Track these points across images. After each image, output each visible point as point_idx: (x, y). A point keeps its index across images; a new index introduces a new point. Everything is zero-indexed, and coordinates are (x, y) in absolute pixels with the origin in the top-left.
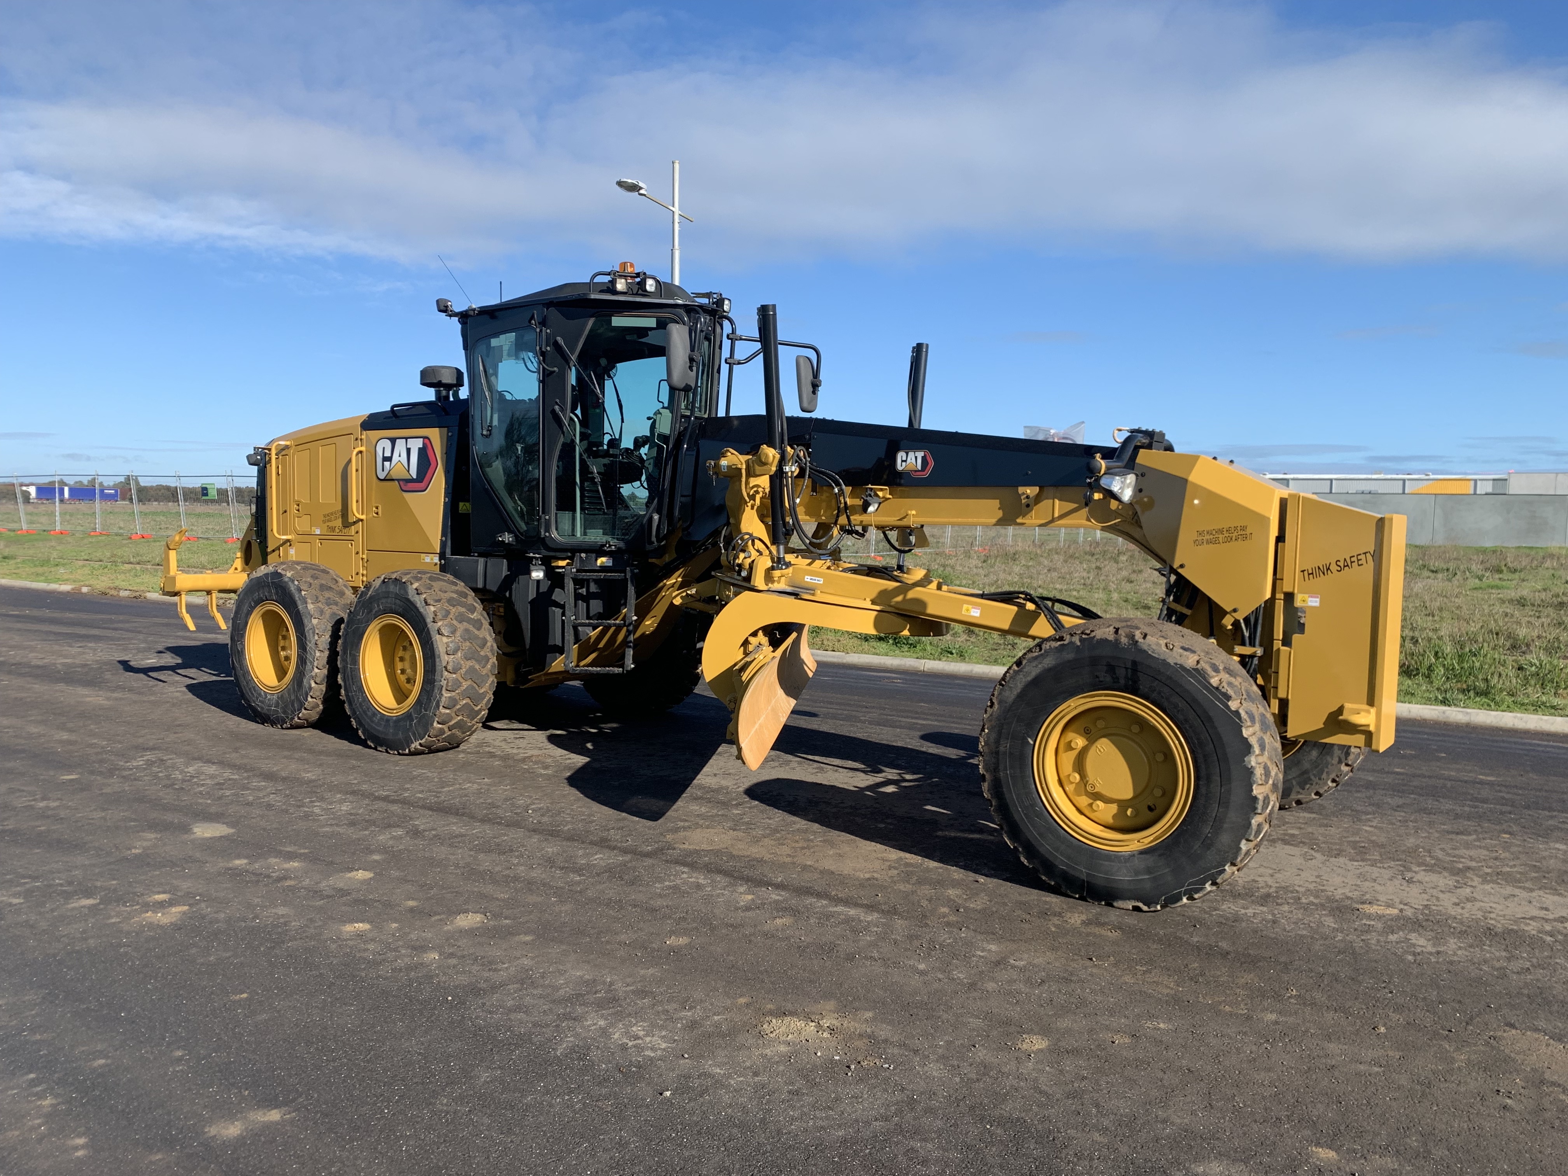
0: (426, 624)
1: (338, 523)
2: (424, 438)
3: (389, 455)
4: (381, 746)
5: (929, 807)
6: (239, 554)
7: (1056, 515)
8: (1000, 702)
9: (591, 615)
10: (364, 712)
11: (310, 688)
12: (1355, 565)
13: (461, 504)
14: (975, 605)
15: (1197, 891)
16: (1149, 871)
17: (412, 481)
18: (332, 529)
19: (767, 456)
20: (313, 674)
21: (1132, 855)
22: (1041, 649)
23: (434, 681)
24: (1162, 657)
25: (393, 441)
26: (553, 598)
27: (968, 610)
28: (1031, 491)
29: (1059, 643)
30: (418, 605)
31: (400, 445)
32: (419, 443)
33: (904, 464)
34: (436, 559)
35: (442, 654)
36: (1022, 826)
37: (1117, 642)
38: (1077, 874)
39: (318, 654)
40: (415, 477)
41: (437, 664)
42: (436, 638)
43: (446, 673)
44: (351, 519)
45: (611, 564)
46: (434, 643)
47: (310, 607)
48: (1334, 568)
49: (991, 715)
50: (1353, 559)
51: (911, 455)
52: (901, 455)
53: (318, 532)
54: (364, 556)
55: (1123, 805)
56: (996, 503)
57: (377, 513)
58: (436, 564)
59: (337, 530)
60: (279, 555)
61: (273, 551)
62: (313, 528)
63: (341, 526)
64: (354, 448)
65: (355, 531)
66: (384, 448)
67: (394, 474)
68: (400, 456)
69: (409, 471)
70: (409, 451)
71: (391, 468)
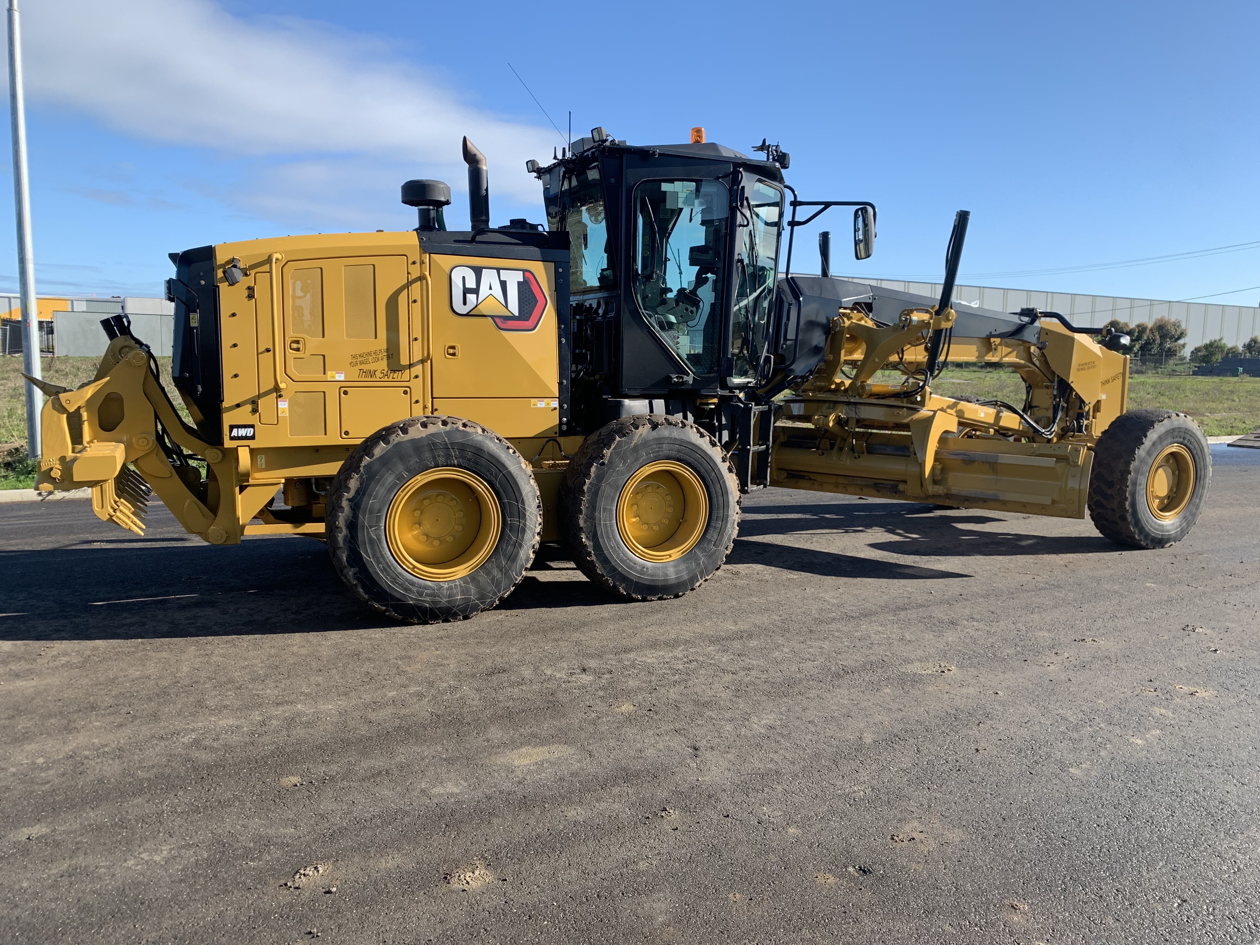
1: (383, 365)
2: (524, 271)
3: (474, 286)
7: (1003, 355)
11: (528, 559)
12: (1117, 379)
14: (982, 410)
17: (513, 318)
18: (372, 373)
20: (534, 542)
25: (478, 271)
27: (980, 414)
28: (997, 341)
31: (489, 277)
32: (519, 276)
34: (555, 404)
40: (517, 314)
44: (404, 361)
48: (1111, 380)
50: (1116, 376)
53: (339, 377)
54: (428, 405)
55: (1162, 499)
56: (975, 347)
57: (454, 354)
58: (555, 409)
59: (378, 374)
60: (255, 411)
61: (238, 406)
62: (329, 373)
63: (386, 369)
64: (408, 273)
65: (413, 376)
66: (464, 278)
67: (483, 309)
68: (491, 288)
69: (507, 307)
70: (503, 284)
71: (479, 302)
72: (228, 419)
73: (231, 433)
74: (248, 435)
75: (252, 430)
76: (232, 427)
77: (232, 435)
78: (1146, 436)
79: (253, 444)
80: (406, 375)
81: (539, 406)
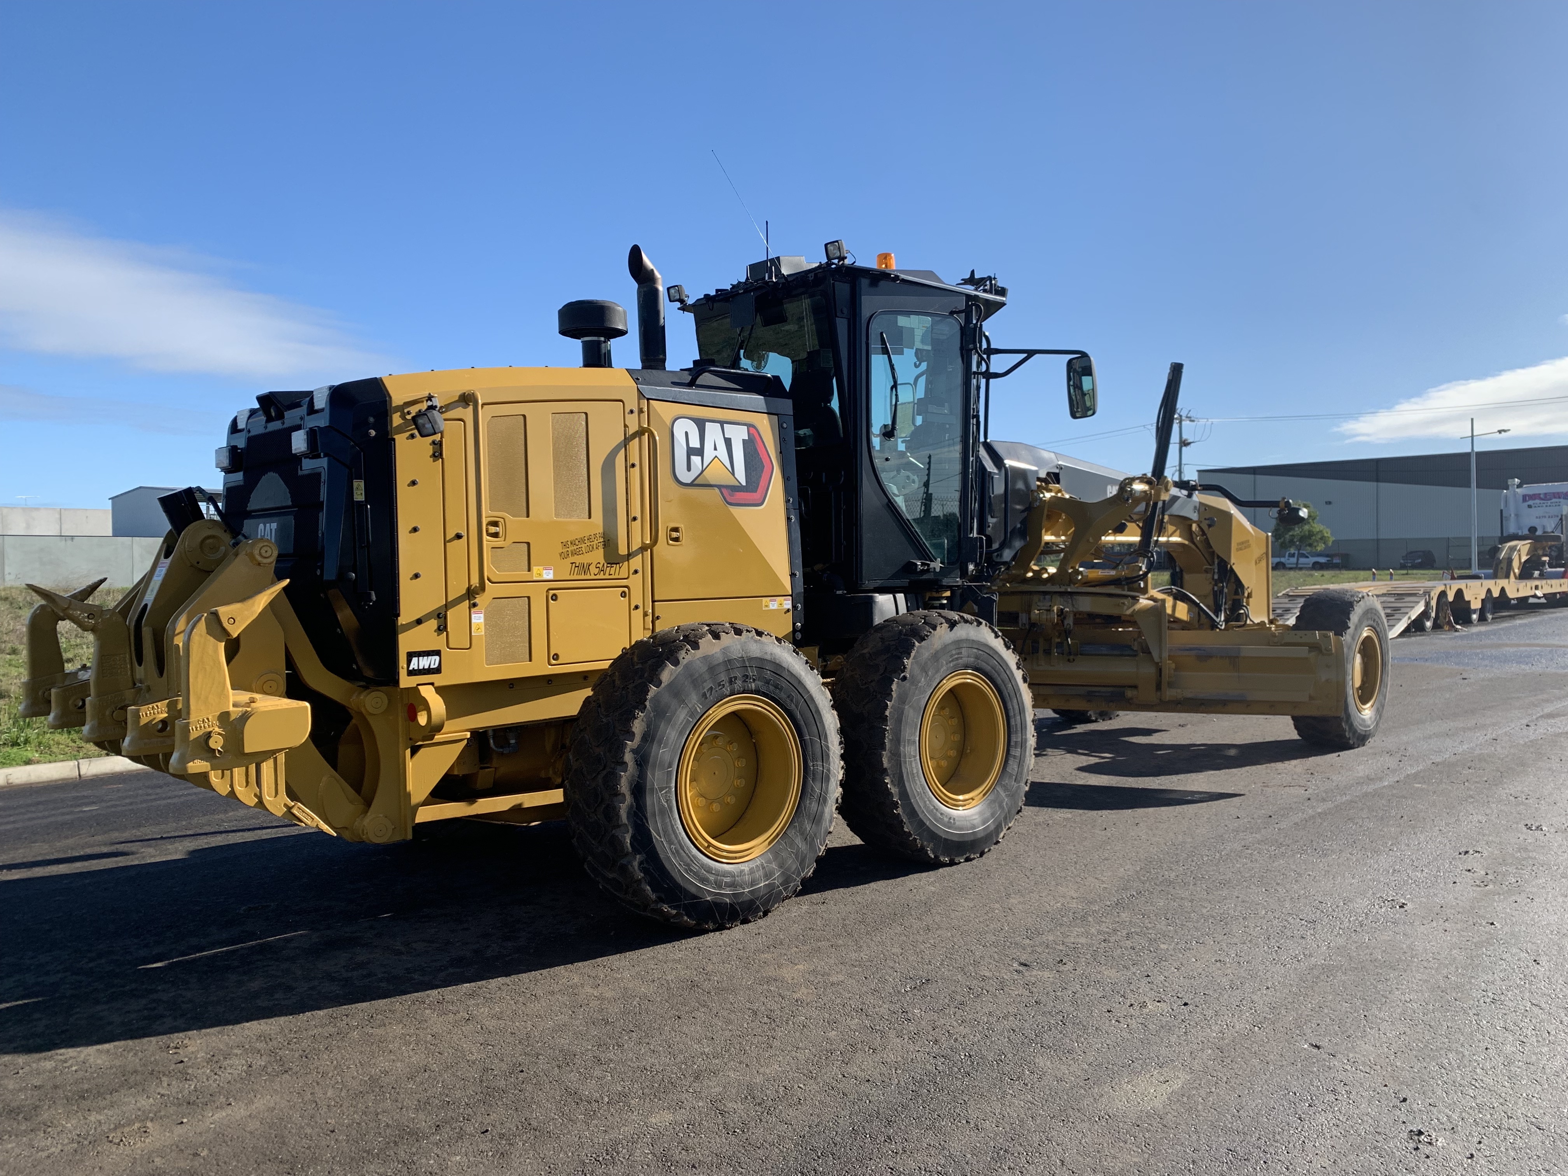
1: (598, 556)
2: (749, 426)
3: (698, 445)
17: (740, 488)
18: (584, 568)
25: (701, 426)
31: (713, 433)
32: (743, 433)
34: (788, 604)
40: (744, 484)
44: (623, 550)
53: (548, 575)
54: (649, 611)
57: (676, 539)
58: (788, 610)
59: (593, 570)
60: (442, 628)
61: (419, 622)
62: (535, 569)
63: (602, 561)
64: (626, 426)
65: (632, 571)
66: (686, 433)
67: (711, 476)
68: (715, 449)
69: (733, 474)
70: (728, 442)
71: (704, 467)
72: (406, 642)
73: (408, 665)
74: (432, 666)
75: (437, 658)
76: (410, 656)
77: (411, 668)
78: (1349, 619)
79: (440, 680)
80: (624, 569)
81: (771, 607)
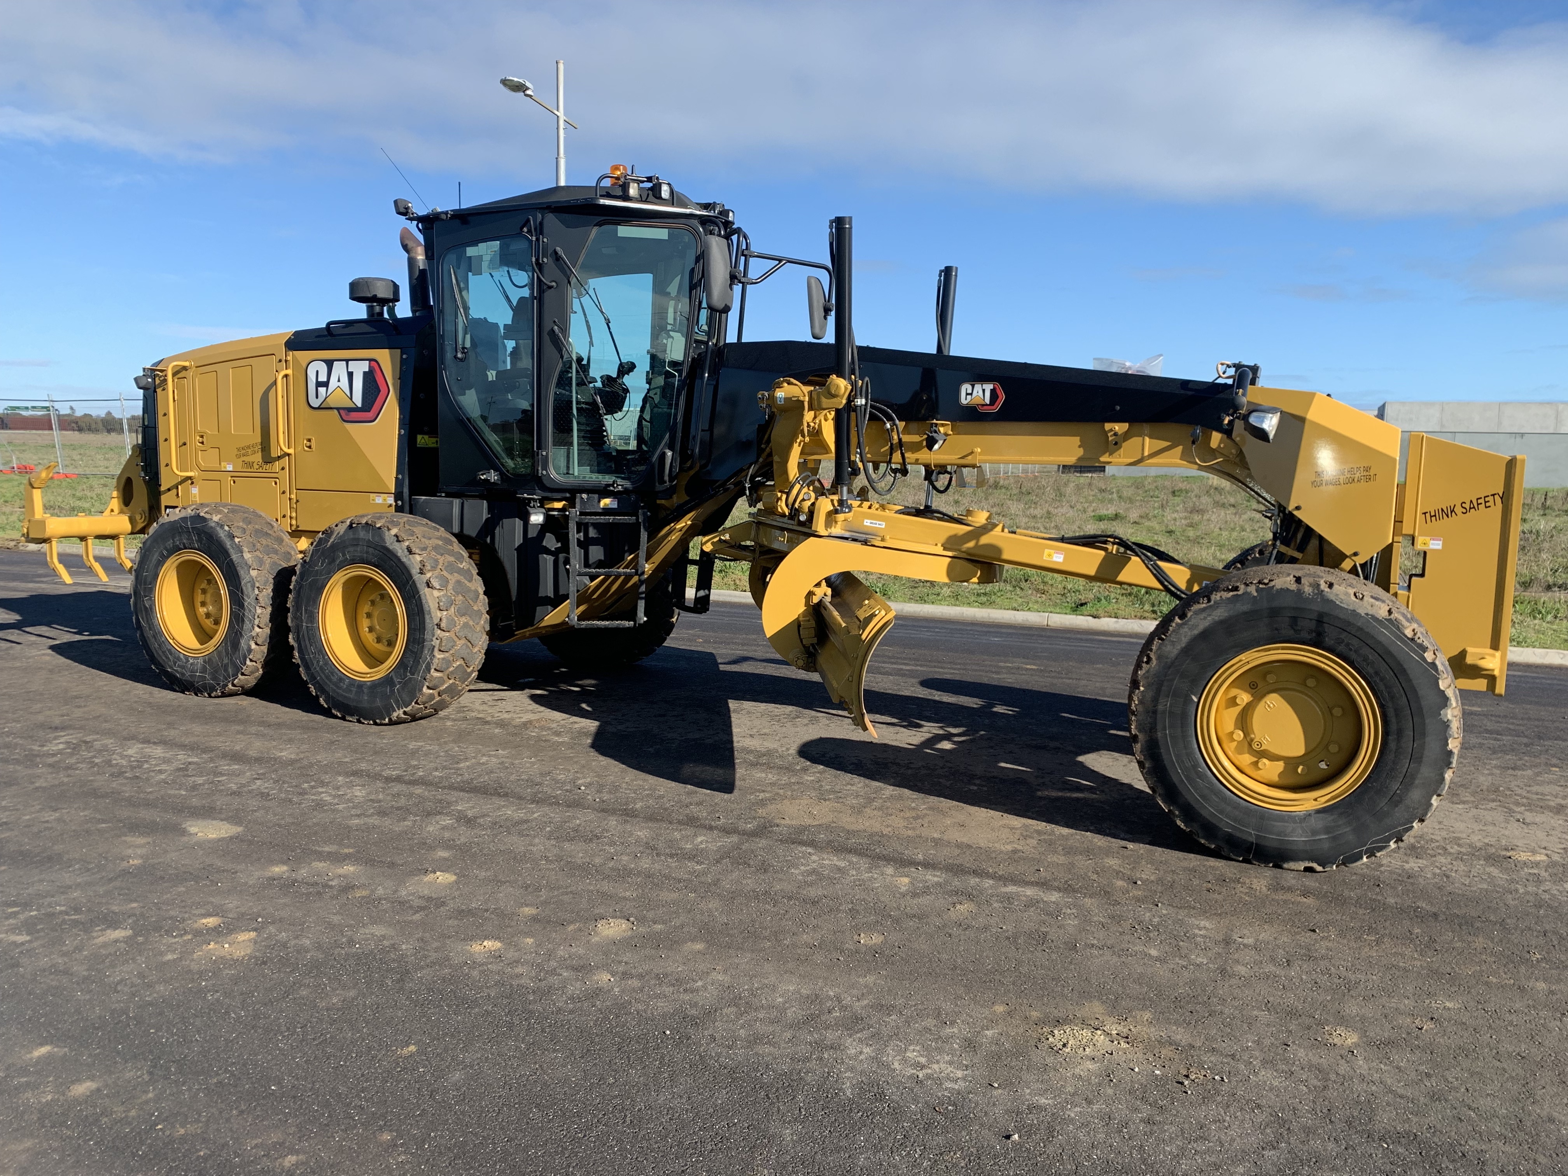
0: (411, 576)
1: (258, 457)
2: (370, 360)
3: (325, 379)
4: (352, 715)
5: (1003, 765)
6: (115, 494)
7: (1146, 454)
8: (1159, 658)
9: (591, 562)
10: (328, 677)
11: (250, 650)
12: (1482, 507)
13: (419, 437)
14: (1058, 550)
15: (1380, 849)
16: (1327, 830)
17: (356, 409)
18: (250, 465)
19: (838, 386)
20: (253, 633)
21: (1308, 815)
22: (1209, 601)
23: (424, 641)
24: (1351, 608)
25: (330, 364)
26: (544, 544)
27: (1049, 555)
28: (1120, 428)
29: (1231, 593)
30: (399, 555)
31: (339, 369)
32: (365, 366)
33: (969, 397)
34: (391, 500)
35: (432, 610)
36: (1181, 788)
37: (1299, 593)
38: (1244, 837)
39: (259, 611)
40: (359, 405)
41: (427, 620)
42: (425, 592)
43: (439, 631)
44: (274, 454)
45: (616, 506)
46: (423, 597)
47: (247, 556)
48: (1458, 509)
49: (1148, 672)
50: (1479, 501)
51: (978, 387)
52: (965, 388)
53: (230, 468)
54: (293, 496)
55: (1291, 763)
56: (1076, 440)
57: (309, 447)
58: (391, 505)
59: (255, 464)
60: (178, 495)
61: (169, 490)
62: (223, 464)
63: (261, 461)
64: (276, 371)
65: (280, 468)
66: (317, 372)
67: (331, 402)
68: (339, 381)
69: (351, 399)
70: (350, 375)
71: (329, 395)
76: (166, 508)
80: (277, 465)
81: (377, 501)
